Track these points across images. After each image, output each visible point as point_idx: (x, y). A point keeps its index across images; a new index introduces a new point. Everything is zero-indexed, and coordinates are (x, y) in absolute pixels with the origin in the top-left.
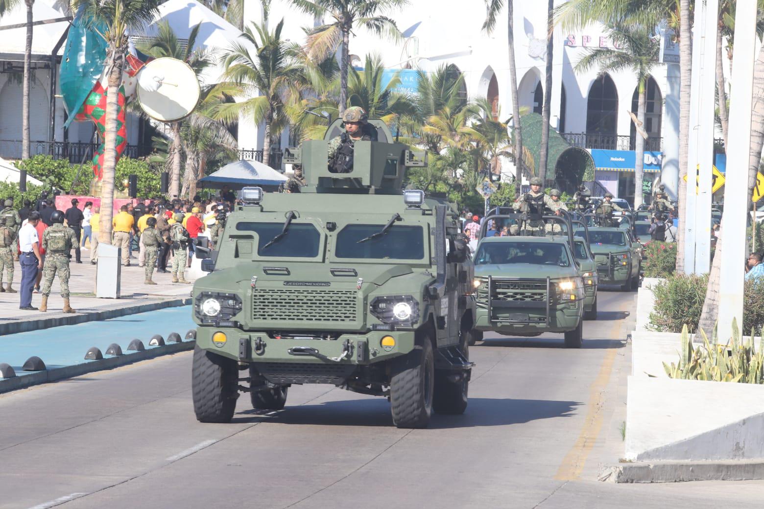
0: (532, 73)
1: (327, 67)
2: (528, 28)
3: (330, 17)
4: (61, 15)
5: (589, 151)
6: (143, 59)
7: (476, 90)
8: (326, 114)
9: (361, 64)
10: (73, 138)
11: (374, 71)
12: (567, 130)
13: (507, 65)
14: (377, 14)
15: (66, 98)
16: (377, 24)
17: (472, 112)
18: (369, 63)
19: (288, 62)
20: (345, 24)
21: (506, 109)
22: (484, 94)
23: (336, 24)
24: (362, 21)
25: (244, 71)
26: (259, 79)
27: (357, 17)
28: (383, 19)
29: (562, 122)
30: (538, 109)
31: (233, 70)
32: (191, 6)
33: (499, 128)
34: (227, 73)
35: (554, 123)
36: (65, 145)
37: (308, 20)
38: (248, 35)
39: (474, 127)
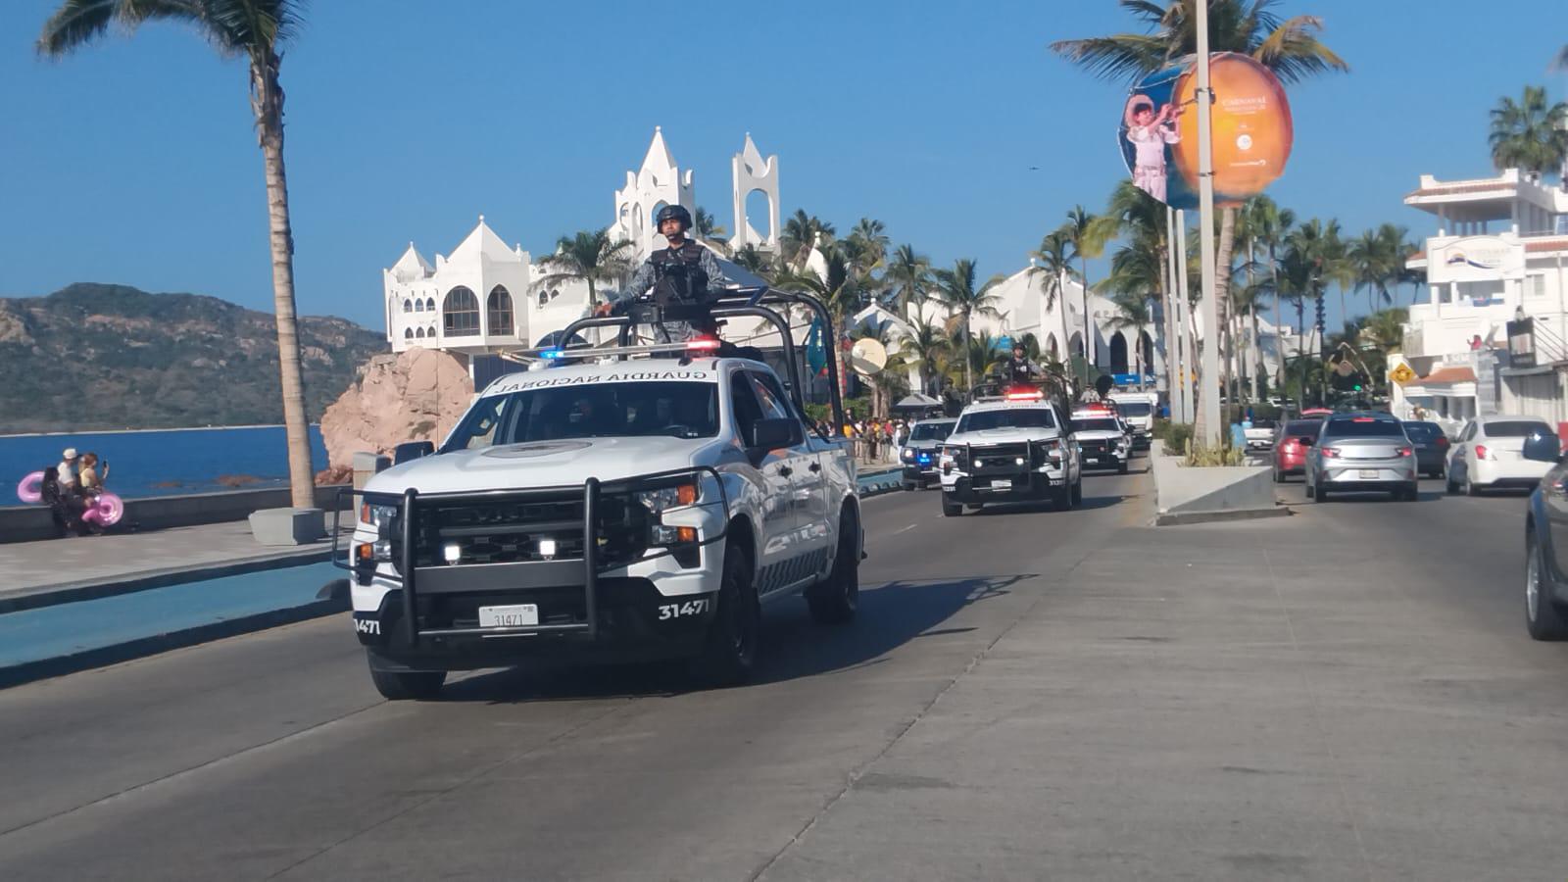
0: (1077, 335)
1: (957, 339)
2: (1072, 309)
3: (957, 310)
4: (806, 322)
5: (1113, 376)
6: (854, 340)
7: (1043, 345)
8: (959, 365)
9: (977, 336)
10: (817, 391)
11: (985, 339)
12: (1099, 365)
13: (1061, 327)
14: (984, 305)
15: (812, 367)
16: (985, 311)
17: (1044, 358)
18: (982, 334)
19: (935, 338)
20: (966, 313)
21: (1063, 356)
22: (1050, 348)
23: (962, 313)
24: (977, 309)
25: (911, 345)
26: (919, 348)
27: (973, 307)
28: (989, 308)
29: (1096, 361)
30: (1082, 355)
31: (905, 345)
32: (878, 311)
33: (1061, 366)
34: (903, 347)
35: (1091, 362)
36: (813, 394)
37: (946, 313)
38: (912, 325)
39: (1046, 367)
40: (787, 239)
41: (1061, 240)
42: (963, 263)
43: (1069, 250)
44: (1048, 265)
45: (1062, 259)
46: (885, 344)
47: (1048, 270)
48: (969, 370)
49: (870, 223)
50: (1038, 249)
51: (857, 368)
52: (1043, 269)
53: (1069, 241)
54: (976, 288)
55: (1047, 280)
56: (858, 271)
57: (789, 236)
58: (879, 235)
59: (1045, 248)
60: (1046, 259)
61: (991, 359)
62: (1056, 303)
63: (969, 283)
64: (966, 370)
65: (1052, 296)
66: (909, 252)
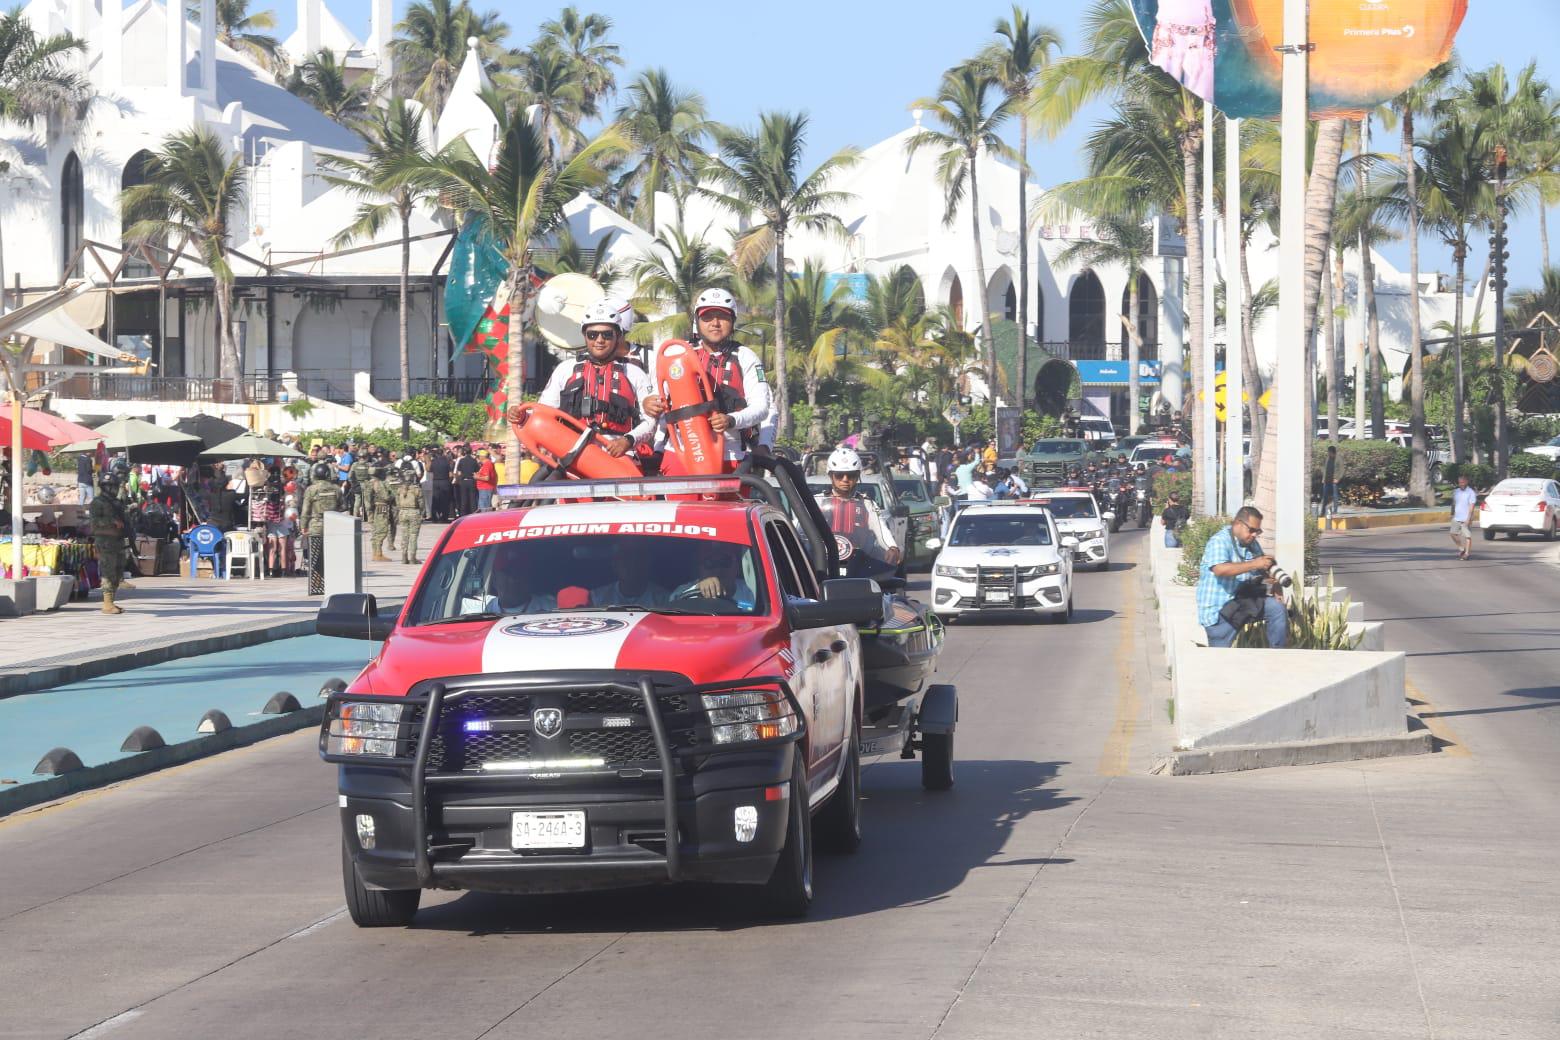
0: (1002, 273)
1: (759, 276)
2: (995, 218)
3: (758, 217)
4: (440, 227)
5: (1074, 363)
6: (543, 276)
7: (935, 296)
8: (759, 332)
9: (798, 269)
10: (459, 373)
11: (815, 277)
12: (1047, 339)
13: (973, 264)
14: (818, 210)
15: (454, 327)
16: (820, 222)
17: (932, 322)
18: (808, 268)
19: (712, 270)
20: (779, 224)
21: (973, 316)
22: (946, 300)
23: (769, 223)
24: (800, 219)
25: (659, 284)
26: (678, 293)
27: (793, 214)
28: (825, 216)
29: (1040, 329)
30: (1011, 316)
31: (646, 283)
32: (591, 207)
33: (966, 340)
34: (640, 288)
35: (1031, 331)
36: (451, 382)
37: (733, 220)
38: (662, 241)
39: (936, 339)
40: (405, 46)
41: (978, 79)
42: (775, 119)
43: (994, 97)
44: (947, 130)
45: (980, 119)
46: (606, 281)
47: (950, 142)
48: (779, 343)
49: (581, 19)
50: (932, 93)
51: (546, 333)
52: (939, 137)
53: (995, 80)
54: (801, 174)
55: (948, 160)
56: (553, 119)
57: (409, 38)
58: (598, 42)
59: (946, 96)
60: (946, 117)
61: (826, 323)
62: (964, 207)
63: (787, 164)
64: (773, 343)
65: (956, 193)
66: (661, 85)
